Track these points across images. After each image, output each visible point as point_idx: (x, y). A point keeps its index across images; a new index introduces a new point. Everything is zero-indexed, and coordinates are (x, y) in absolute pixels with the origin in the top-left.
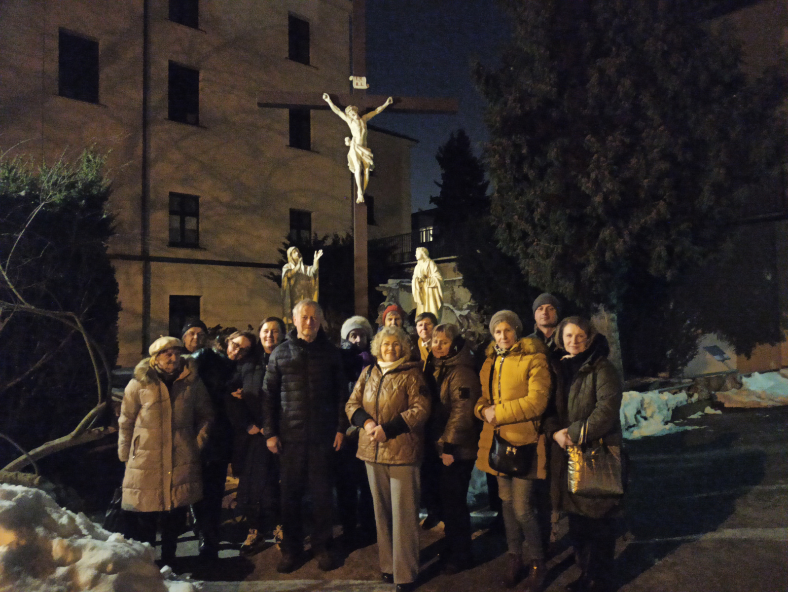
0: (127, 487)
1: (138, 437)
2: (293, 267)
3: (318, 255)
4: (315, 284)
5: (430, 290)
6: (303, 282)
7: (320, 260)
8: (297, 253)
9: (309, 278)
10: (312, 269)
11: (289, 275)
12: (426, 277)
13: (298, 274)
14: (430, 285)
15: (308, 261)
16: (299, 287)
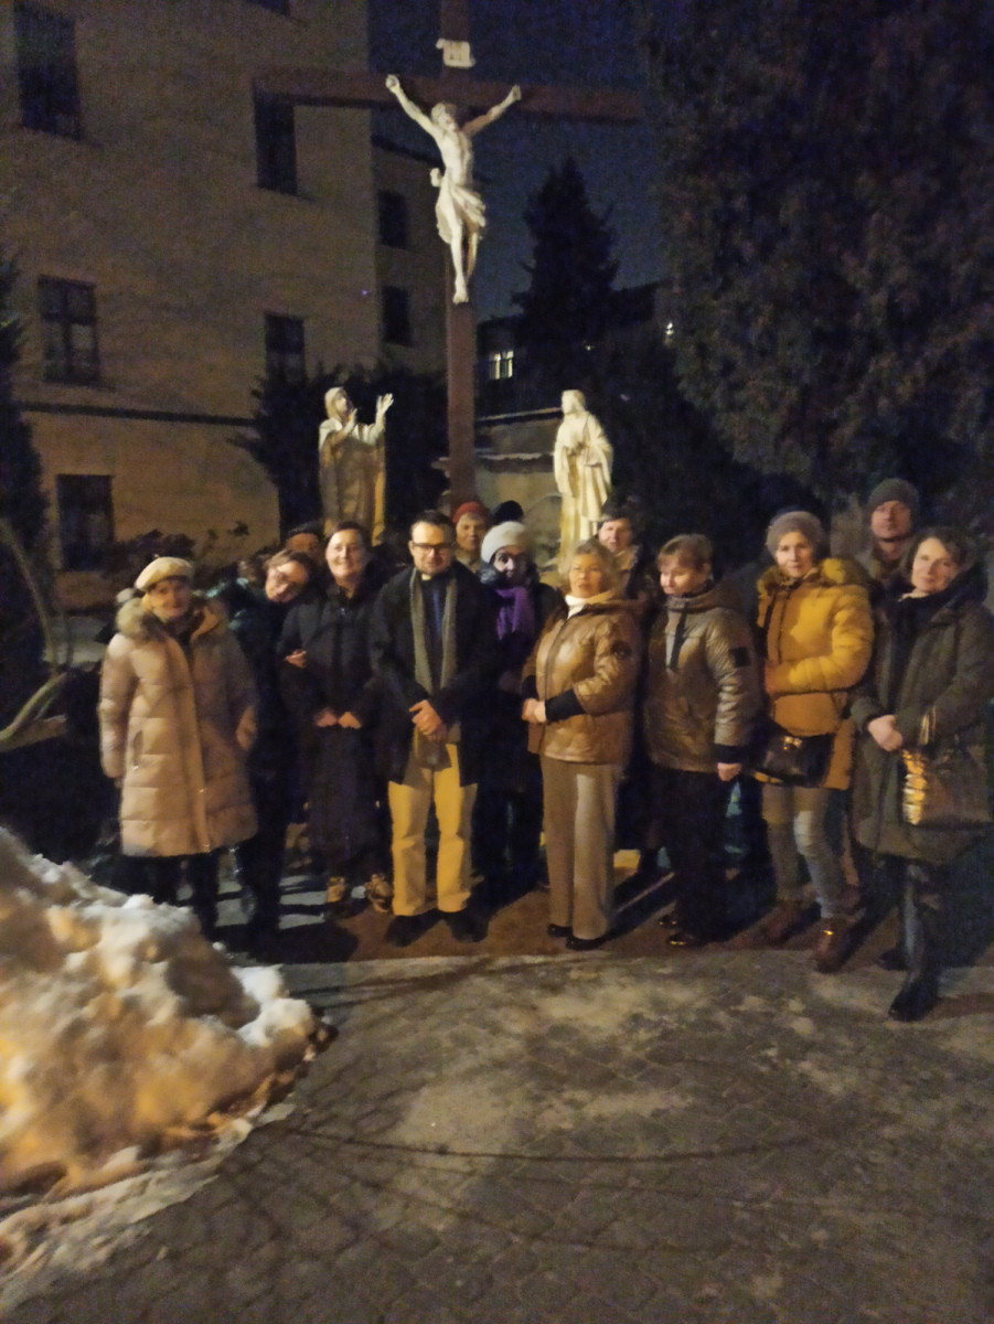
0: (129, 819)
2: (338, 427)
3: (384, 404)
4: (378, 458)
5: (588, 471)
6: (357, 455)
7: (388, 414)
8: (344, 401)
9: (365, 448)
10: (372, 433)
11: (334, 440)
12: (581, 446)
13: (348, 442)
14: (588, 459)
15: (366, 417)
16: (351, 464)
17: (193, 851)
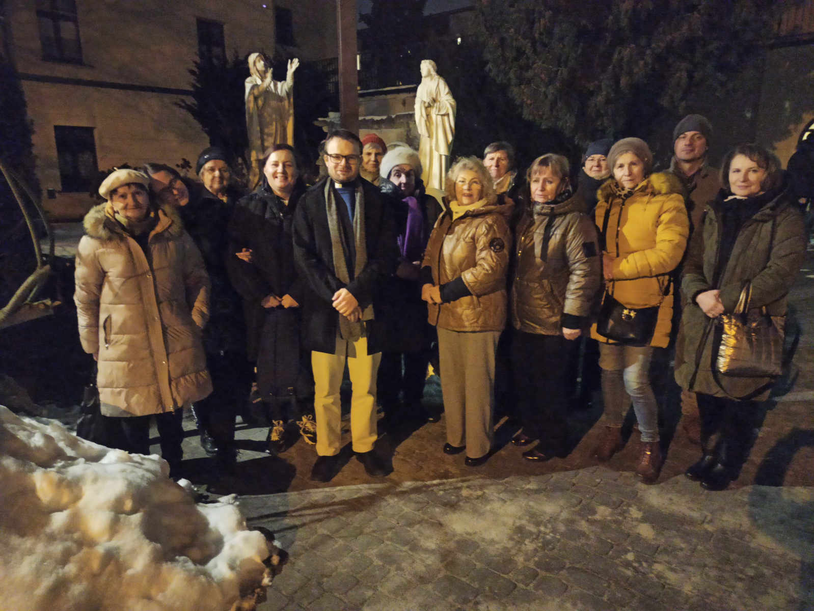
0: (105, 387)
1: (108, 319)
2: (259, 82)
3: (293, 66)
4: (288, 106)
5: (439, 118)
6: (273, 103)
7: (296, 73)
8: (262, 63)
9: (280, 99)
10: (284, 87)
11: (256, 92)
13: (267, 94)
14: (439, 111)
15: (279, 76)
16: (269, 110)
17: (160, 411)
